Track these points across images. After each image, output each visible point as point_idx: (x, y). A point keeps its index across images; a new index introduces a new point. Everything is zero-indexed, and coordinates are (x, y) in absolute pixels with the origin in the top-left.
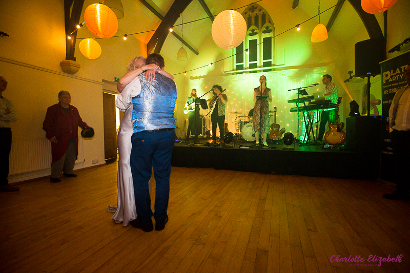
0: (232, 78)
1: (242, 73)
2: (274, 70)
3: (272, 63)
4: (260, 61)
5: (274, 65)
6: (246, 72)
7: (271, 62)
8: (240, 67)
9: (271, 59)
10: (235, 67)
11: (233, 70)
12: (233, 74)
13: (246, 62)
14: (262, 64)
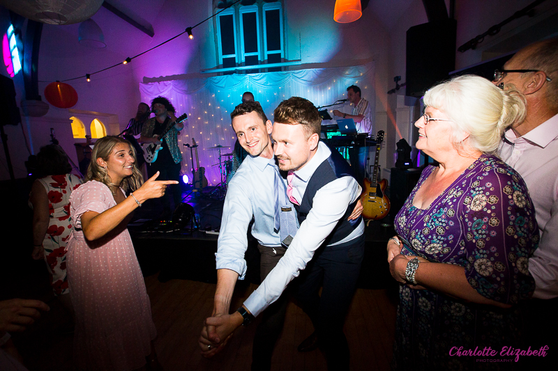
0: (216, 81)
1: (231, 73)
2: (286, 68)
3: (282, 56)
4: (262, 52)
5: (286, 61)
6: (240, 72)
7: (280, 54)
8: (229, 63)
9: (279, 49)
10: (221, 62)
11: (218, 67)
12: (219, 74)
13: (240, 54)
14: (266, 58)
